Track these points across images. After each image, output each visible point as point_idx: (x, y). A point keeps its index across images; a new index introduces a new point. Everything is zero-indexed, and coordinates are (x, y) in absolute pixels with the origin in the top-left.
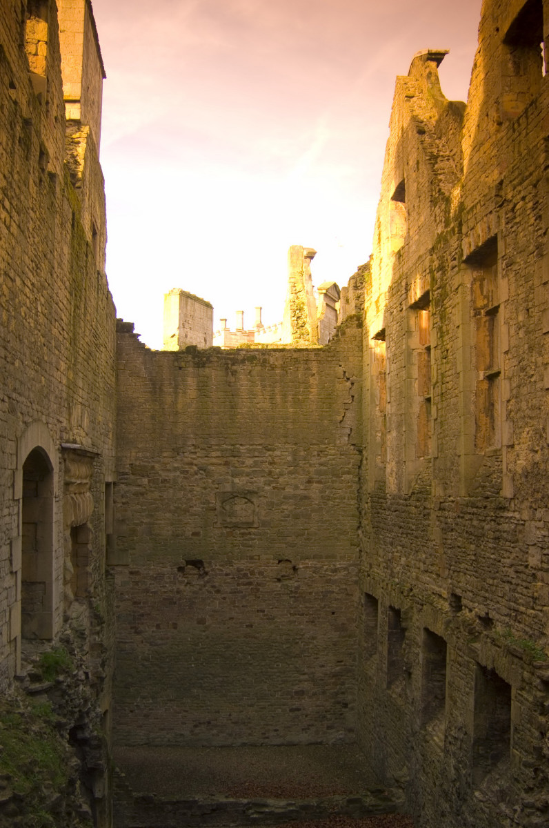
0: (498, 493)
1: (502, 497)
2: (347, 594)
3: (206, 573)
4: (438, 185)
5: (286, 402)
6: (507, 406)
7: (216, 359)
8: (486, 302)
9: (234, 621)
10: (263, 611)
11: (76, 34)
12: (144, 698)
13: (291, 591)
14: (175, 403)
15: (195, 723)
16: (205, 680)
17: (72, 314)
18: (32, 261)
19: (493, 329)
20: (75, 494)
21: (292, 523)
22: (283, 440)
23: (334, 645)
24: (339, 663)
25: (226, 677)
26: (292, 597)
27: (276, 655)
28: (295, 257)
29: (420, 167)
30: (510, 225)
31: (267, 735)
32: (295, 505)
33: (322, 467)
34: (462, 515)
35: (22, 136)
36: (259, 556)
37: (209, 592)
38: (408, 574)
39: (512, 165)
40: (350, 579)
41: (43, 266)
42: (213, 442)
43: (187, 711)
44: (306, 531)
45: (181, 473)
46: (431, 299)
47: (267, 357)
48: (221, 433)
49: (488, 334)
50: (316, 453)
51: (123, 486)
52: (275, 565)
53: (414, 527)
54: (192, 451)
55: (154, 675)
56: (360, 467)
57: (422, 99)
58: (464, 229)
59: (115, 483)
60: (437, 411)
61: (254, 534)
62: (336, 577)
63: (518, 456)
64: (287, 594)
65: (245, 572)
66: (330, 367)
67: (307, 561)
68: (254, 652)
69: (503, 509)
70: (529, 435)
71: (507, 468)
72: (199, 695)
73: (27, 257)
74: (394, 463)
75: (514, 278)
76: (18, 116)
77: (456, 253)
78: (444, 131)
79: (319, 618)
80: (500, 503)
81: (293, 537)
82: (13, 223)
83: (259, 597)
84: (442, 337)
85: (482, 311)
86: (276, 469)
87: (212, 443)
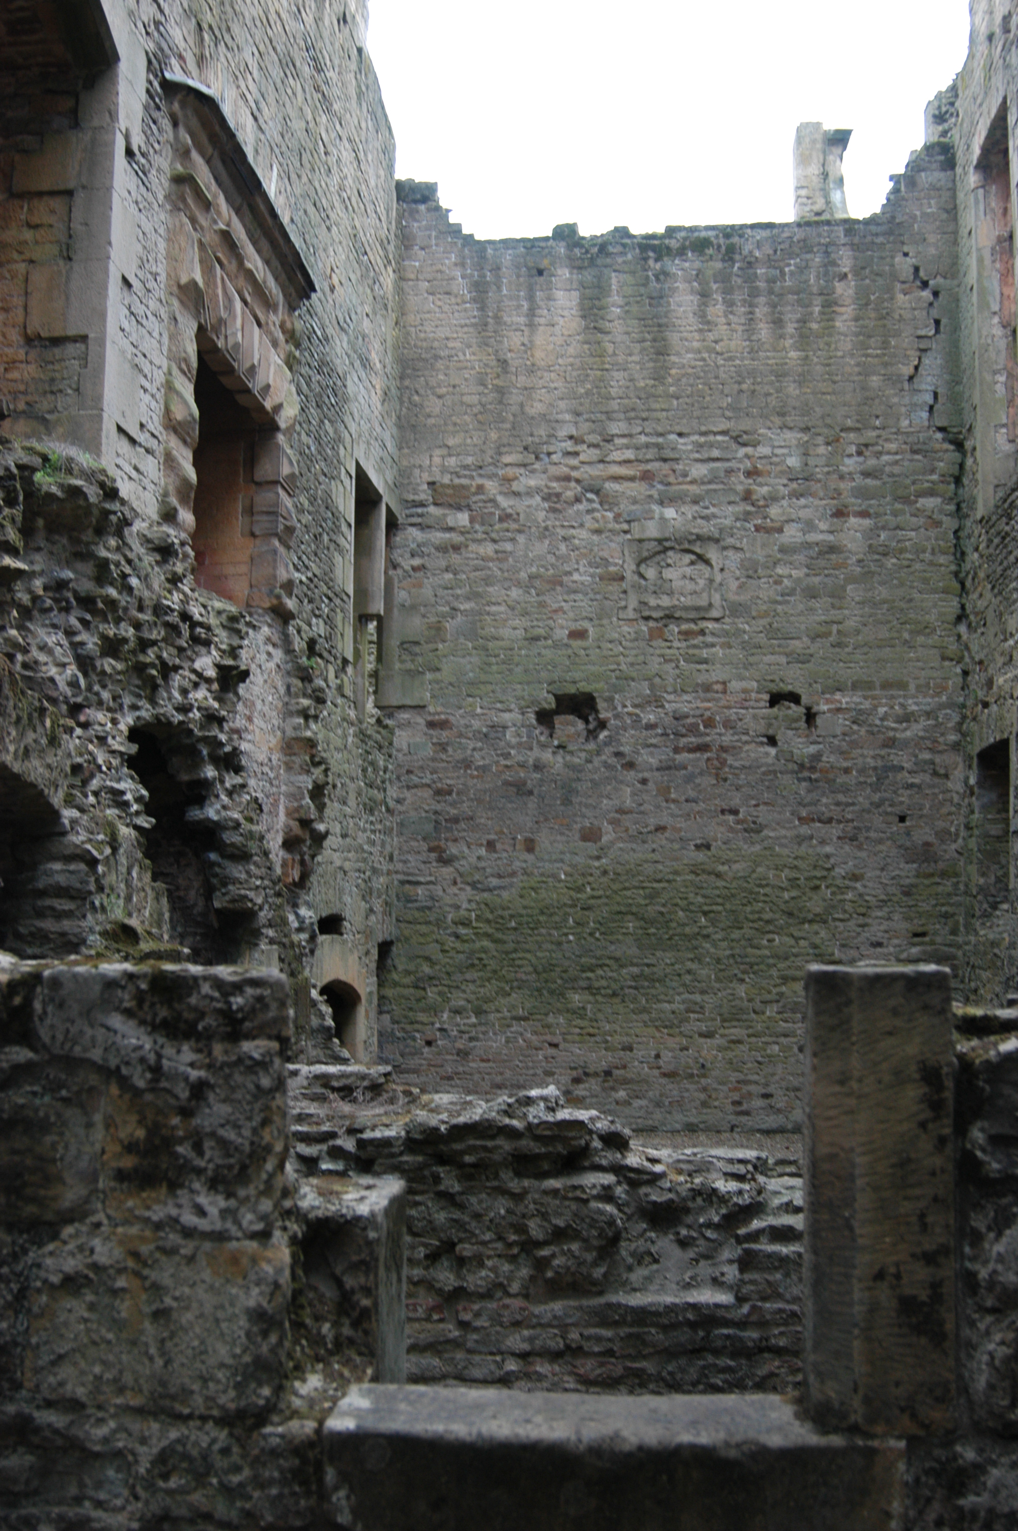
2: (935, 773)
3: (602, 725)
5: (782, 337)
7: (619, 249)
9: (667, 834)
12: (457, 1012)
13: (802, 766)
14: (529, 347)
15: (574, 1073)
16: (600, 972)
21: (801, 607)
22: (777, 421)
23: (907, 894)
24: (916, 940)
25: (648, 965)
26: (804, 779)
27: (766, 916)
28: (807, 143)
31: (745, 1107)
32: (808, 567)
33: (869, 481)
36: (724, 683)
37: (606, 765)
40: (941, 740)
42: (615, 428)
43: (556, 1046)
44: (835, 628)
45: (543, 499)
47: (735, 240)
48: (633, 409)
50: (853, 449)
51: (414, 532)
52: (763, 704)
54: (571, 449)
55: (481, 959)
59: (392, 514)
61: (713, 634)
62: (908, 734)
64: (793, 772)
65: (690, 721)
66: (882, 258)
67: (838, 696)
68: (714, 908)
72: (584, 1008)
79: (868, 829)
81: (805, 639)
83: (725, 780)
86: (761, 485)
87: (616, 431)
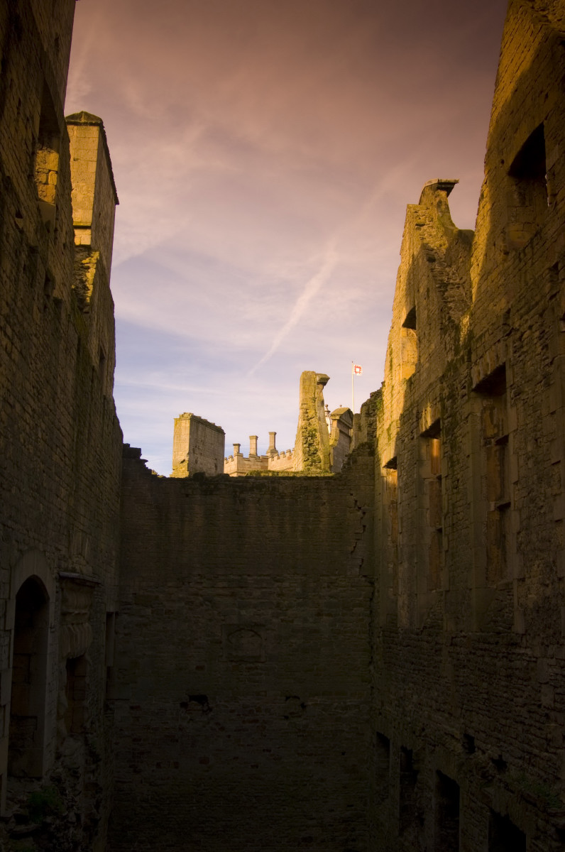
0: (510, 628)
1: (513, 633)
2: (358, 734)
3: (210, 709)
4: (448, 313)
5: (295, 531)
6: (518, 538)
7: (223, 486)
8: (496, 431)
9: (238, 761)
10: (270, 751)
11: (90, 163)
12: (141, 842)
13: (299, 730)
14: (181, 531)
16: (207, 824)
17: (75, 440)
18: (33, 387)
19: (503, 458)
20: (73, 624)
21: (301, 657)
22: (292, 571)
23: (344, 788)
24: (349, 808)
26: (300, 736)
27: (282, 798)
28: (307, 383)
29: (430, 295)
30: (518, 354)
32: (303, 638)
33: (332, 600)
34: (473, 651)
35: (28, 263)
36: (266, 692)
37: (212, 729)
38: (420, 712)
39: (519, 294)
40: (361, 718)
41: (46, 392)
42: (219, 571)
44: (315, 666)
45: (186, 604)
46: (441, 427)
48: (228, 563)
49: (498, 463)
50: (326, 584)
51: (125, 616)
52: (283, 701)
53: (426, 663)
54: (199, 581)
55: (153, 818)
56: (371, 599)
57: (432, 227)
58: (473, 358)
59: (117, 614)
60: (449, 541)
61: (261, 669)
62: (347, 715)
63: (529, 590)
64: (295, 732)
65: (251, 708)
66: (341, 496)
67: (316, 698)
68: (259, 794)
69: (516, 645)
70: (540, 568)
71: (518, 601)
72: (200, 841)
73: (28, 383)
74: (406, 596)
75: (522, 408)
76: (24, 245)
77: (466, 381)
78: (454, 259)
79: (328, 759)
80: (511, 639)
81: (302, 672)
82: (14, 350)
83: (265, 736)
84: (452, 466)
85: (493, 440)
86: (284, 600)
87: (219, 573)
